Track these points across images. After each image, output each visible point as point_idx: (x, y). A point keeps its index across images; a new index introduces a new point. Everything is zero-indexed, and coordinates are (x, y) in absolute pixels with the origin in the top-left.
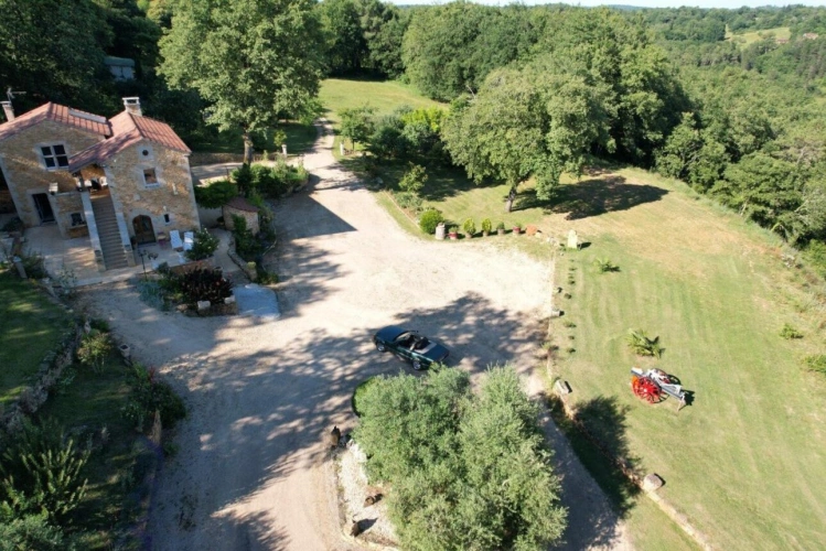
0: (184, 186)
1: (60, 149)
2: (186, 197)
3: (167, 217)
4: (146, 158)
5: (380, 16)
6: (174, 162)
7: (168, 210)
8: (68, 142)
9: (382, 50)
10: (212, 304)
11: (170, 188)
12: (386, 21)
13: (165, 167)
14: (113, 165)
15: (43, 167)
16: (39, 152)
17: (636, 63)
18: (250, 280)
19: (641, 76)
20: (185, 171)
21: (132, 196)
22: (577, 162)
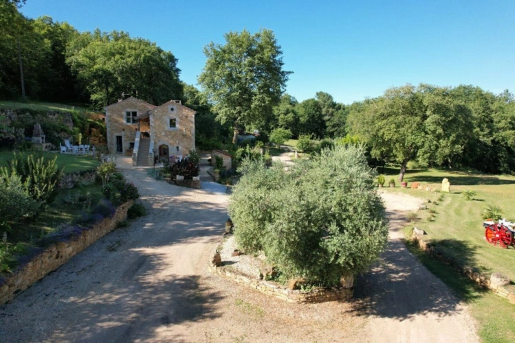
0: (190, 131)
1: (134, 114)
2: (190, 138)
3: (178, 148)
4: (172, 112)
5: (333, 108)
6: (187, 117)
7: (178, 144)
8: (140, 110)
9: (334, 126)
10: (185, 178)
11: (182, 131)
12: (337, 110)
13: (181, 118)
14: (155, 114)
15: (124, 121)
16: (124, 114)
17: (504, 113)
18: (214, 180)
19: (509, 120)
20: (192, 122)
21: (161, 132)
22: (448, 139)
